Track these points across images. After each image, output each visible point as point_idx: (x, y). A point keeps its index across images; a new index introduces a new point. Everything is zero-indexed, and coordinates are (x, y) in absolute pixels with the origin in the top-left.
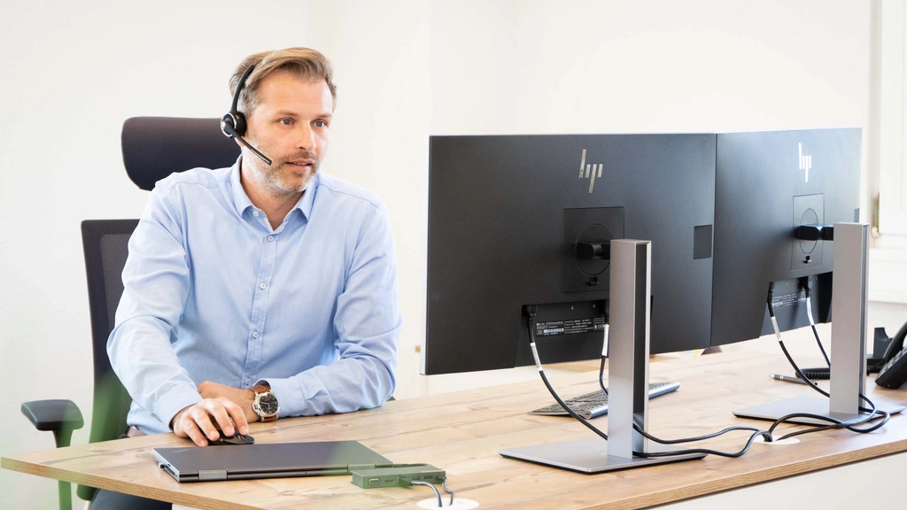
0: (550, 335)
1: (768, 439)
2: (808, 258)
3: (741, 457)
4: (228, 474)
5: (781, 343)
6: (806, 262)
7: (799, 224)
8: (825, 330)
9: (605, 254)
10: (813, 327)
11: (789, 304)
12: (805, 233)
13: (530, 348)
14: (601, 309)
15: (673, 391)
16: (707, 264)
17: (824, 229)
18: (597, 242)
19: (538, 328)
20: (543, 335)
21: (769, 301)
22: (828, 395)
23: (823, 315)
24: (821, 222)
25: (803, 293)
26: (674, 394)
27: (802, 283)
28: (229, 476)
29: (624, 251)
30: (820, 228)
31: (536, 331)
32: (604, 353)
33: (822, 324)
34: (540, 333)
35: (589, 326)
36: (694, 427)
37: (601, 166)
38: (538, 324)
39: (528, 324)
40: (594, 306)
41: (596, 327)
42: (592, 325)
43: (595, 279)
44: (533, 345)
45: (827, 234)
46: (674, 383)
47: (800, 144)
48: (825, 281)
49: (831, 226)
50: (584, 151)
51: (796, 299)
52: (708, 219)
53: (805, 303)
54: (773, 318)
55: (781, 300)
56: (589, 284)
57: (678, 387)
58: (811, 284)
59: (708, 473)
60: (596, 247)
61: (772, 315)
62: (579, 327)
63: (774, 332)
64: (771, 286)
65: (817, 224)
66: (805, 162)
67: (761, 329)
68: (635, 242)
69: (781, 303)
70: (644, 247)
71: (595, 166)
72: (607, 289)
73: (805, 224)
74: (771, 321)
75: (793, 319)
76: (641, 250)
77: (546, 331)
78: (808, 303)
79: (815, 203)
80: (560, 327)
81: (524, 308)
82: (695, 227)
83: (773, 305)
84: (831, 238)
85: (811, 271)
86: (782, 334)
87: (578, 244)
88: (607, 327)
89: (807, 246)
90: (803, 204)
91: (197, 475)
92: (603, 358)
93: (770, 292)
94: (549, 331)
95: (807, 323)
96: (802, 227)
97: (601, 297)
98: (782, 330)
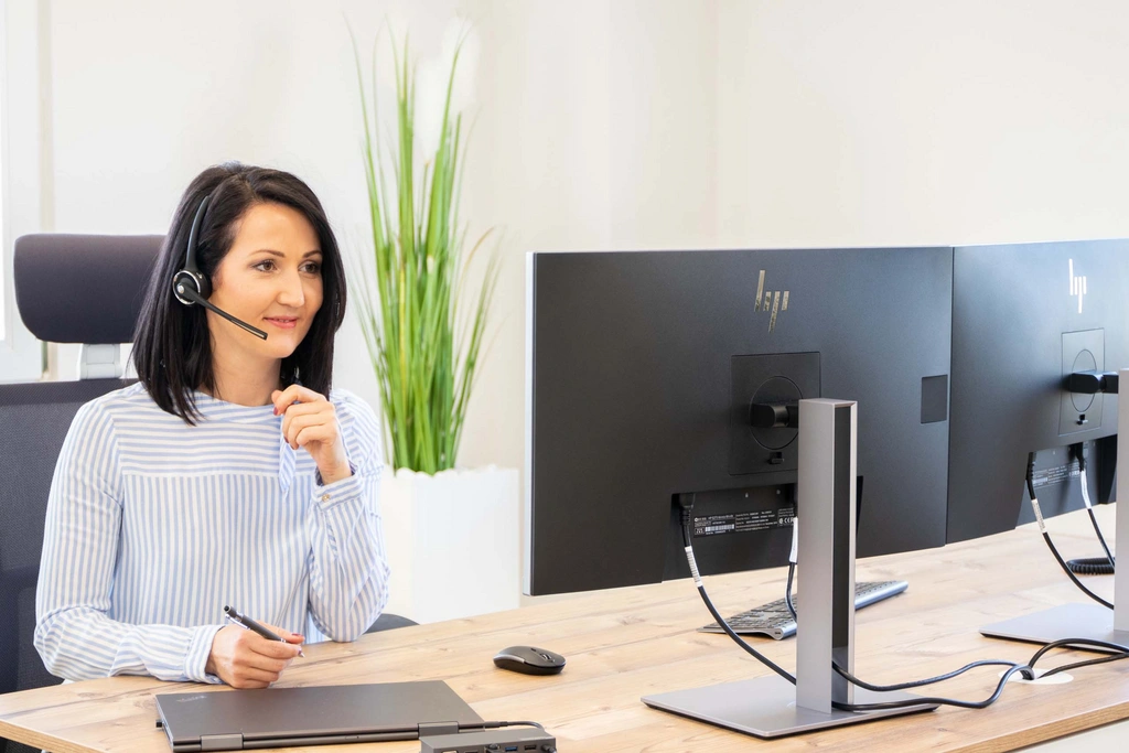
0: (714, 534)
1: (1028, 676)
2: (1082, 417)
3: (990, 707)
4: (244, 740)
5: (1046, 535)
6: (1080, 423)
7: (1069, 371)
8: (1107, 514)
9: (792, 419)
10: (1090, 511)
11: (1056, 480)
12: (1079, 383)
13: (685, 554)
14: (788, 497)
15: (899, 593)
16: (941, 429)
17: (1105, 377)
18: (780, 402)
19: (697, 525)
20: (704, 535)
21: (1029, 477)
22: (1111, 607)
23: (1104, 493)
24: (1100, 367)
25: (1076, 464)
26: (901, 597)
27: (1075, 451)
28: (245, 743)
29: (818, 416)
30: (1099, 377)
31: (693, 528)
32: (793, 558)
33: (1101, 505)
34: (700, 531)
35: (771, 520)
36: (923, 654)
37: (786, 294)
38: (696, 520)
39: (682, 520)
40: (778, 492)
41: (781, 521)
42: (776, 519)
43: (779, 455)
44: (689, 549)
45: (1110, 384)
46: (900, 582)
47: (1071, 261)
48: (1107, 448)
49: (1115, 373)
50: (762, 272)
51: (1066, 473)
52: (941, 366)
53: (1079, 478)
54: (1035, 501)
55: (1045, 475)
56: (770, 462)
57: (906, 587)
58: (1086, 453)
59: (942, 736)
60: (779, 410)
61: (1033, 497)
62: (756, 522)
63: (1035, 520)
64: (1031, 457)
65: (1095, 370)
66: (1078, 286)
67: (1017, 516)
68: (833, 403)
69: (1046, 479)
70: (847, 409)
71: (777, 294)
72: (795, 470)
73: (1078, 370)
74: (1031, 506)
75: (1062, 501)
76: (842, 415)
77: (708, 529)
78: (1083, 479)
79: (1091, 341)
80: (728, 522)
81: (676, 498)
82: (923, 378)
83: (1034, 482)
84: (1116, 391)
85: (1087, 435)
86: (1048, 521)
87: (753, 405)
88: (796, 520)
89: (1080, 401)
90: (1075, 343)
91: (199, 742)
92: (792, 565)
93: (1030, 466)
94: (713, 528)
95: (1081, 505)
96: (1074, 375)
97: (787, 480)
98: (1046, 515)
